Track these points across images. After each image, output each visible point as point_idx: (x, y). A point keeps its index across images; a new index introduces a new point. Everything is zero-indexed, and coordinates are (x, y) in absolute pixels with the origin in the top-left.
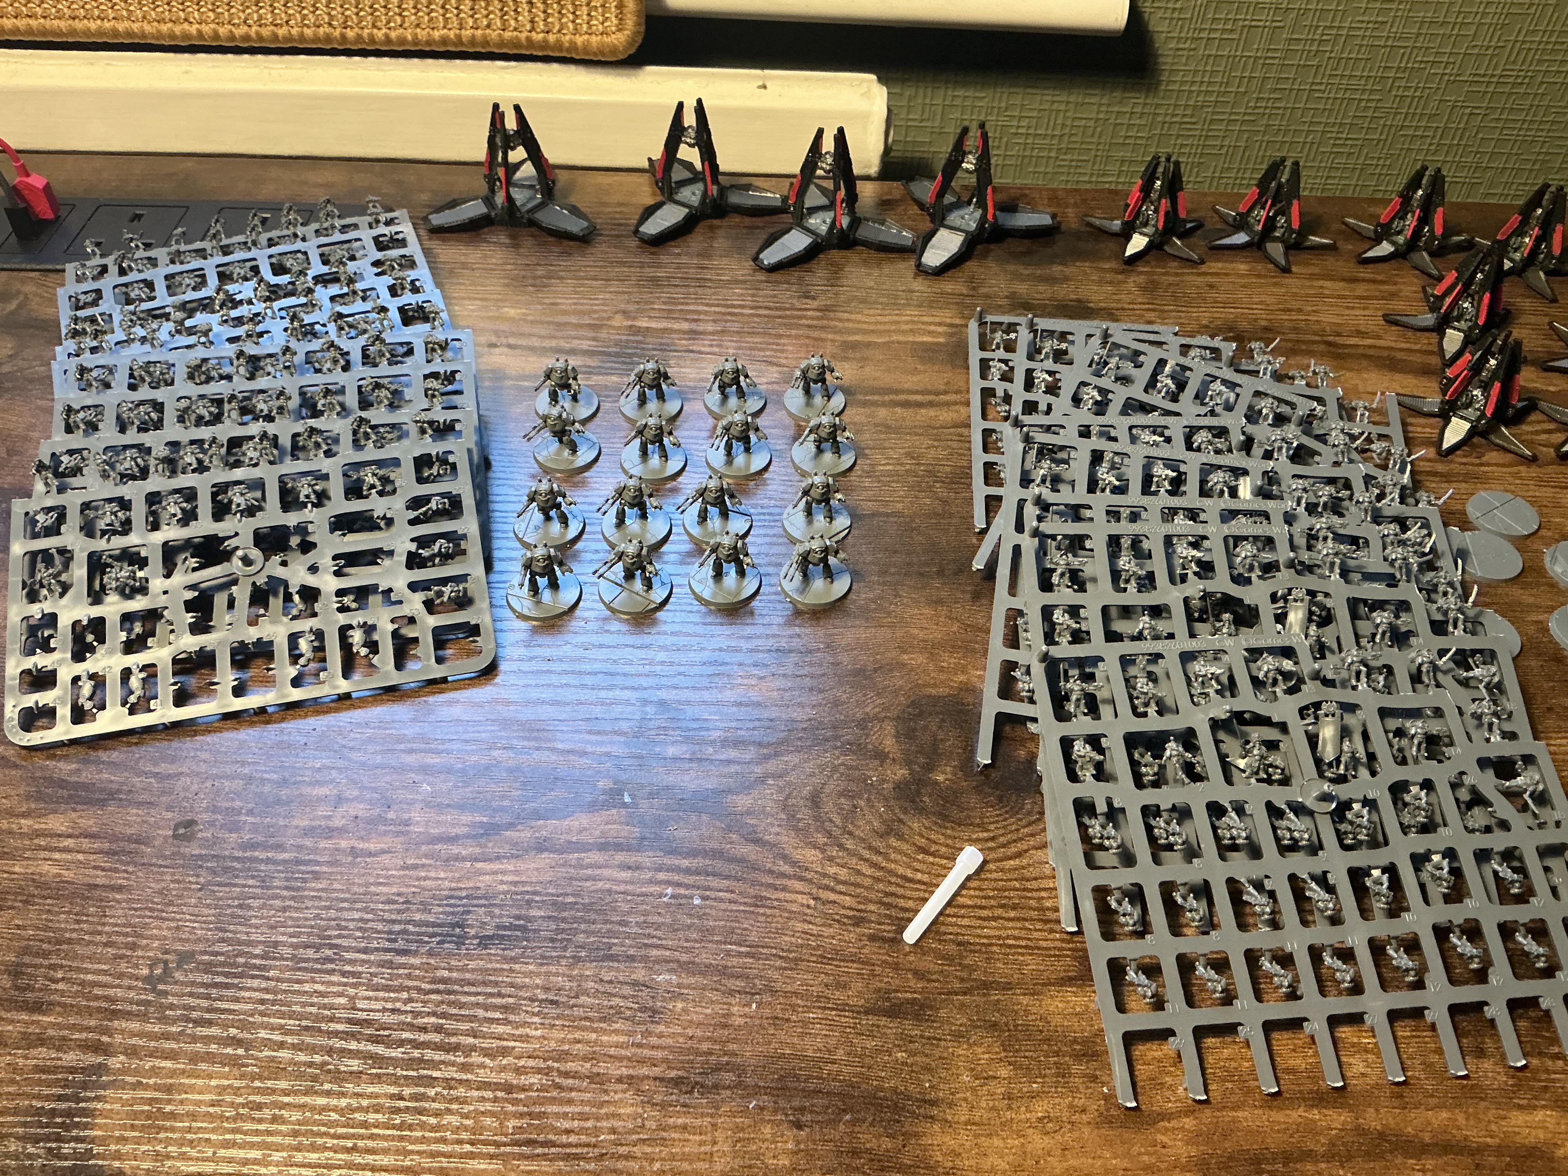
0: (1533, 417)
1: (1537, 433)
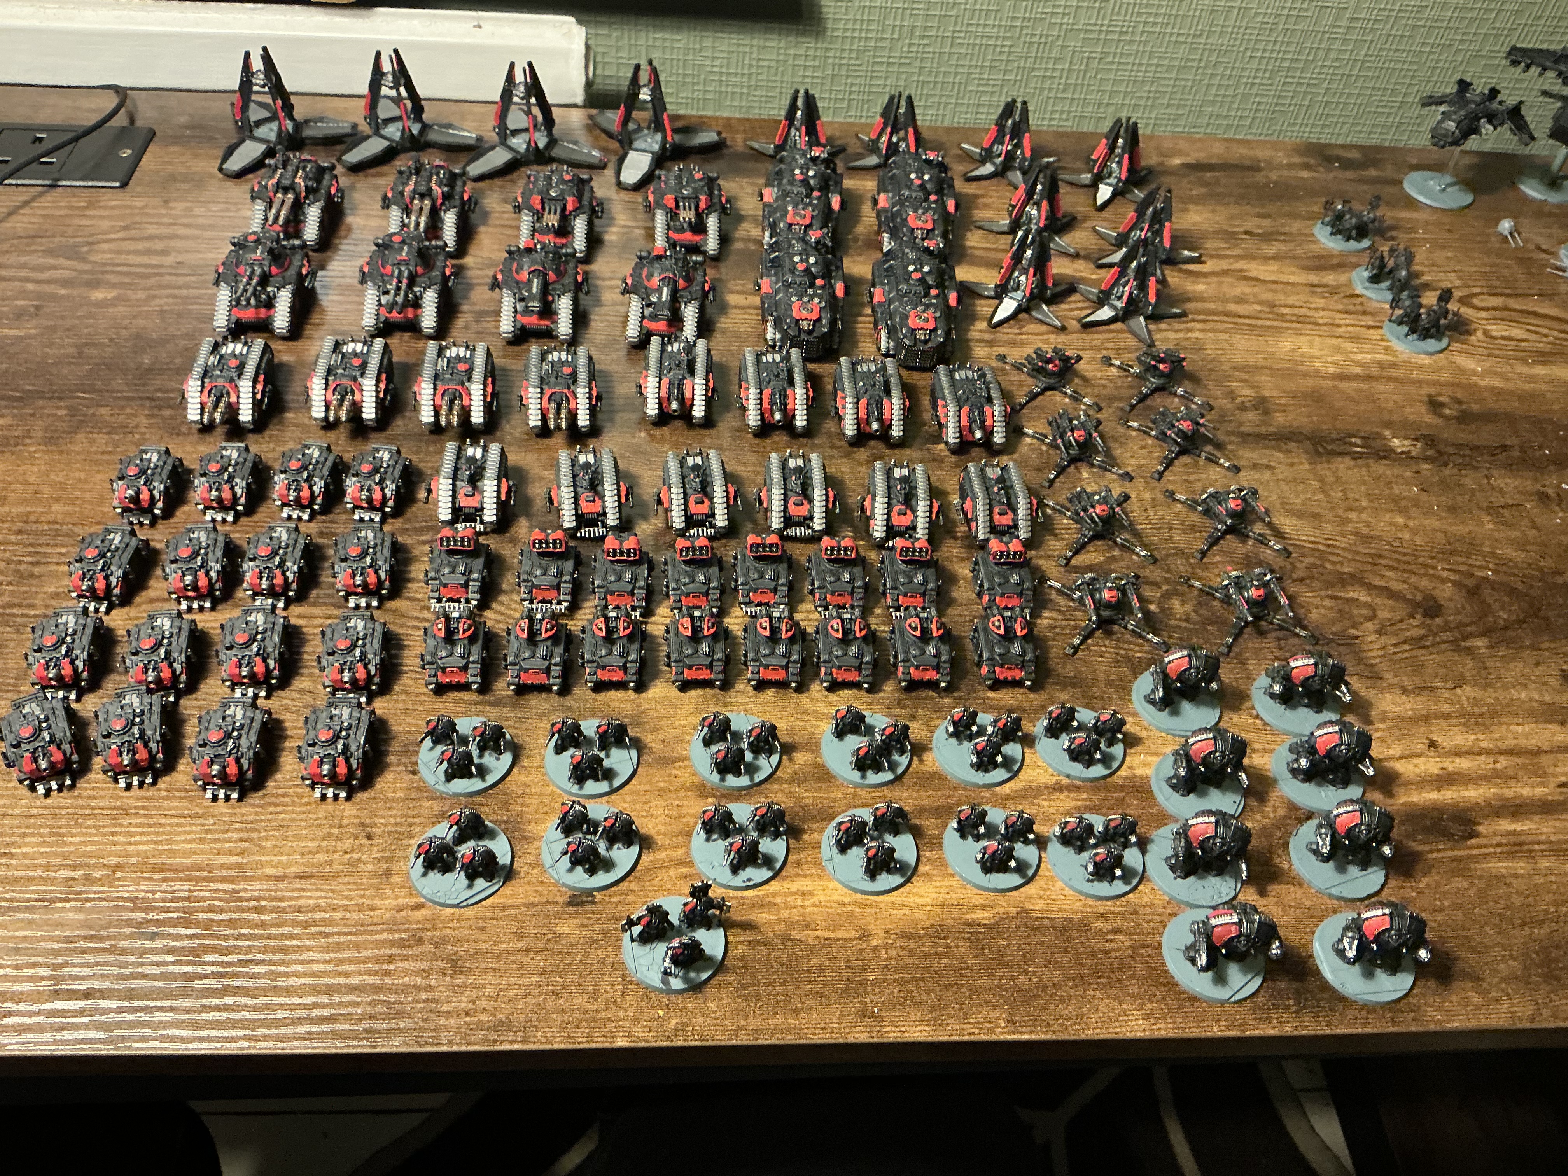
0: (1073, 298)
1: (1072, 310)
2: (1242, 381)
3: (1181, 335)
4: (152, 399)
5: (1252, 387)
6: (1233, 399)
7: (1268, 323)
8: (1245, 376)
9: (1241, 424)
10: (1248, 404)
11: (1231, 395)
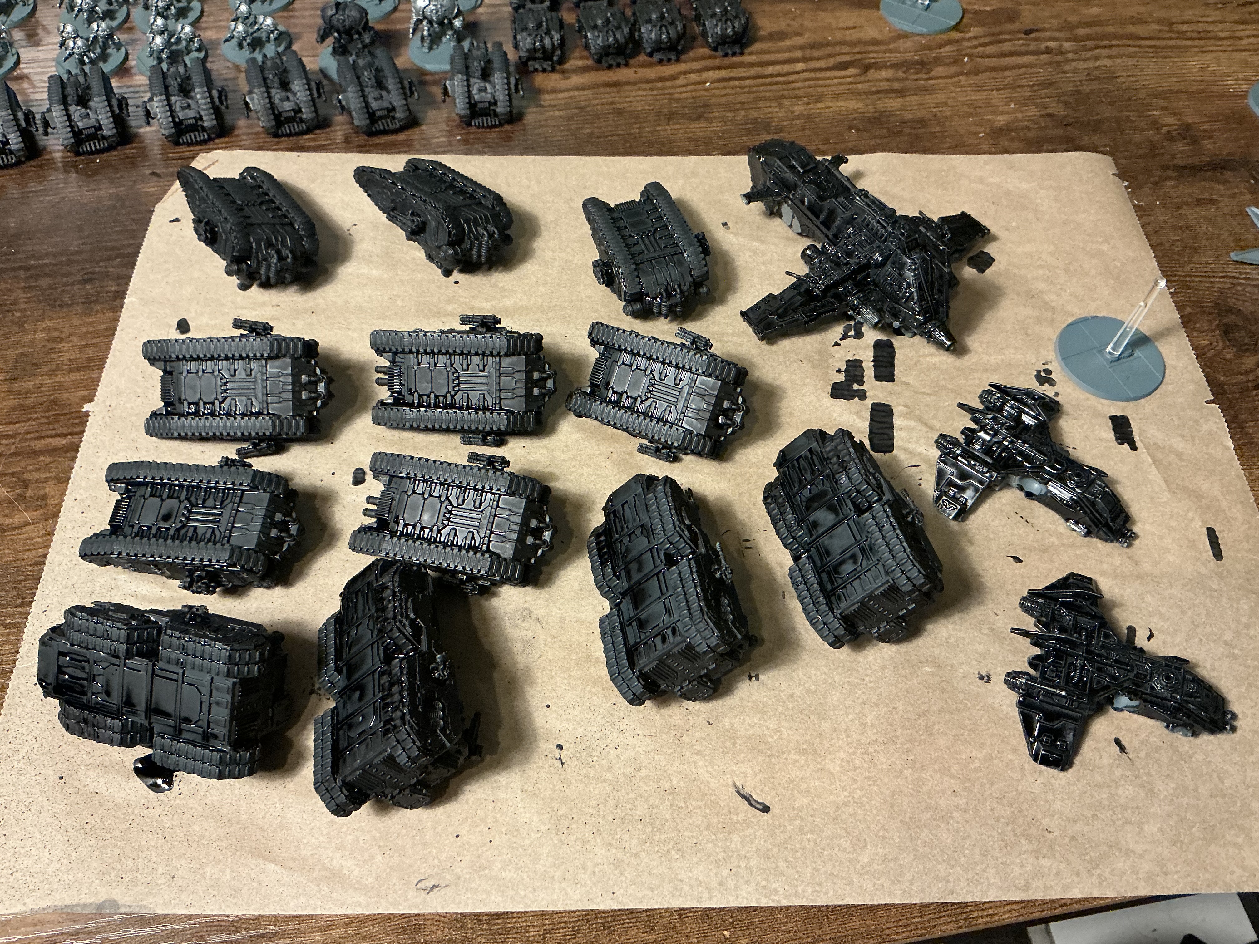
2: (1164, 109)
3: (1090, 64)
4: (26, 269)
5: (1175, 114)
6: (1159, 129)
7: (1173, 42)
8: (1164, 103)
9: (1173, 156)
10: (1174, 133)
11: (1156, 125)
